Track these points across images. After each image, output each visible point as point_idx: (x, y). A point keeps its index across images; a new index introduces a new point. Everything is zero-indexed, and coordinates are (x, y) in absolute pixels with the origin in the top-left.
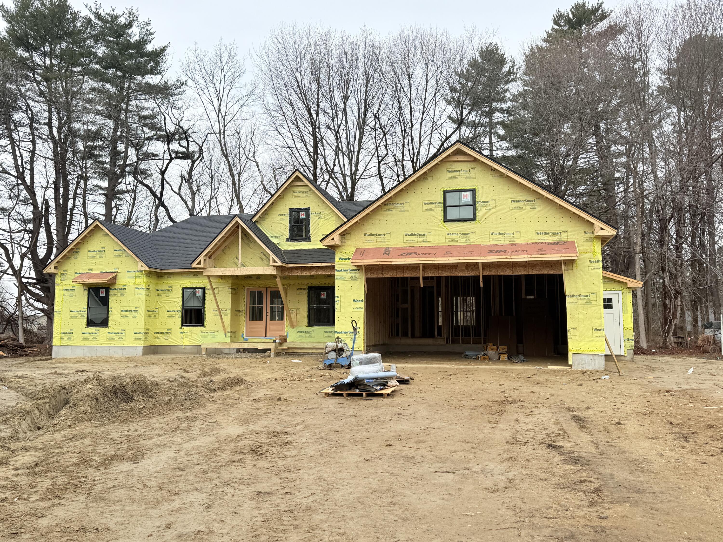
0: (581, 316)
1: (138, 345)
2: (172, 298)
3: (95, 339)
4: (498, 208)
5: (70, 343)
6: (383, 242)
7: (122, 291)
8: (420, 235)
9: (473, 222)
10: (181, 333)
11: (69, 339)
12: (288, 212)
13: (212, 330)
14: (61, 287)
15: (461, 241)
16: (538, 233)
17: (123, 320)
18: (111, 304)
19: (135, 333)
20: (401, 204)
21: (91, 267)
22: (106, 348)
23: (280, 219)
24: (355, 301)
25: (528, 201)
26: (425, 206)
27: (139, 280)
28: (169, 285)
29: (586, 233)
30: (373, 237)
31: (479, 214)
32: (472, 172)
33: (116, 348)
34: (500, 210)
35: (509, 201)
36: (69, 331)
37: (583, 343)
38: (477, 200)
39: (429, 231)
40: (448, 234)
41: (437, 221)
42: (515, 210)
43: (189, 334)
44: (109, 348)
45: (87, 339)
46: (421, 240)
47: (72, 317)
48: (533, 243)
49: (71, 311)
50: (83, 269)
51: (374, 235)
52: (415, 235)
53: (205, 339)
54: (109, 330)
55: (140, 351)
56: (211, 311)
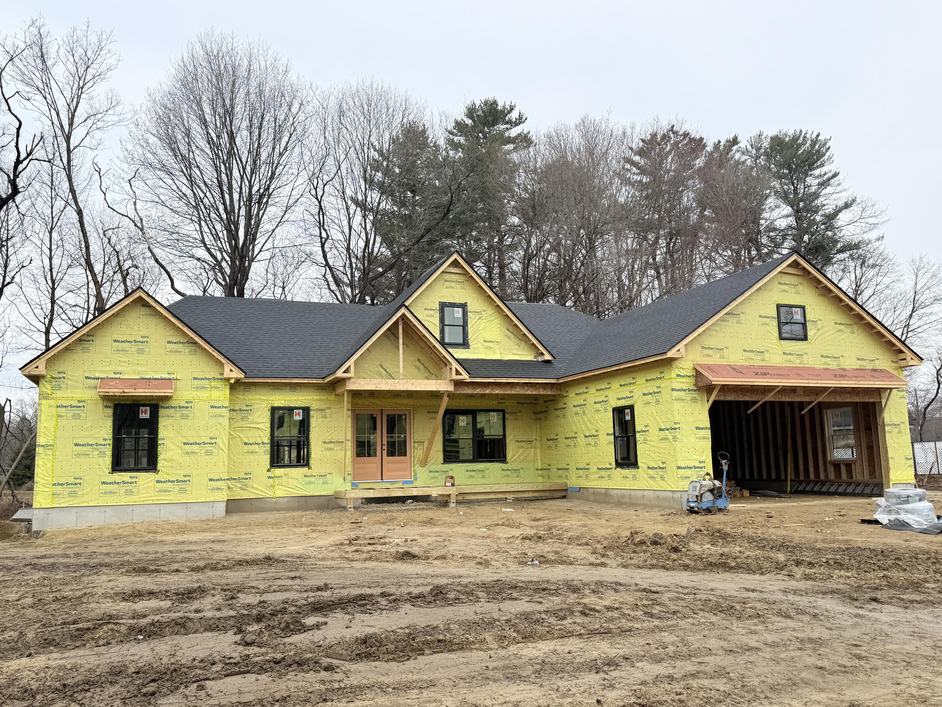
0: (895, 445)
1: (217, 499)
2: (252, 423)
3: (129, 493)
4: (825, 329)
5: (76, 502)
6: (722, 357)
7: (185, 412)
8: (758, 352)
9: (805, 342)
10: (270, 477)
11: (73, 494)
12: (437, 307)
13: (323, 472)
14: (52, 402)
15: (796, 362)
16: (858, 359)
17: (187, 459)
18: (163, 432)
19: (211, 480)
20: (737, 315)
21: (120, 369)
22: (152, 508)
23: (428, 316)
24: (697, 428)
25: (848, 324)
26: (761, 319)
27: (216, 394)
28: (248, 403)
29: (892, 362)
30: (711, 352)
31: (810, 333)
32: (800, 287)
33: (173, 507)
34: (826, 332)
35: (833, 323)
36: (72, 480)
37: (899, 472)
38: (807, 319)
39: (768, 349)
40: (784, 353)
41: (773, 337)
42: (838, 333)
43: (285, 479)
44: (158, 508)
45: (111, 493)
46: (759, 358)
47: (78, 455)
48: (857, 369)
49: (76, 445)
50: (101, 371)
51: (712, 349)
52: (753, 352)
53: (312, 486)
54: (158, 477)
55: (221, 509)
56: (320, 443)
